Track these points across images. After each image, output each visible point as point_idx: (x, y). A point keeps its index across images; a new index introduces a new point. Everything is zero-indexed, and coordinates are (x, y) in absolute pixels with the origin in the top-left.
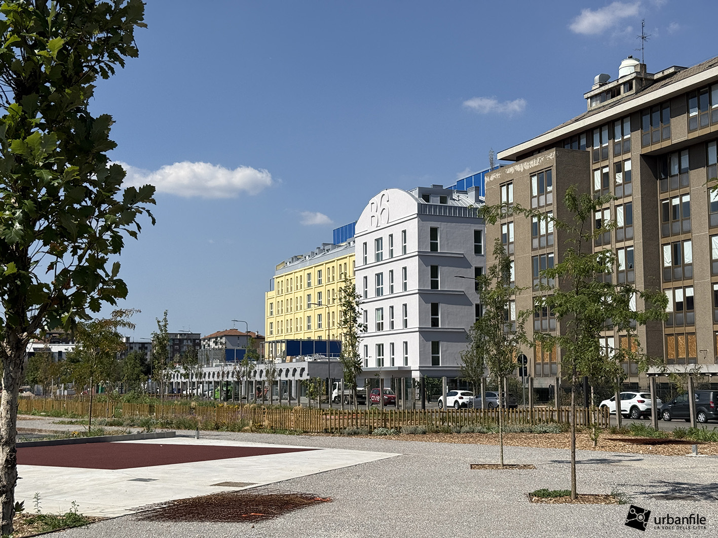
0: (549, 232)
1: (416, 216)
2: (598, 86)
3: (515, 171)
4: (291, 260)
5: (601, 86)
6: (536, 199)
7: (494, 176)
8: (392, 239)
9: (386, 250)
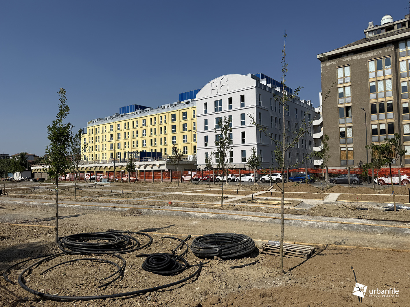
0: (387, 90)
1: (255, 87)
2: (373, 27)
3: (352, 60)
4: (96, 120)
6: (374, 73)
7: (330, 64)
8: (230, 100)
9: (225, 105)
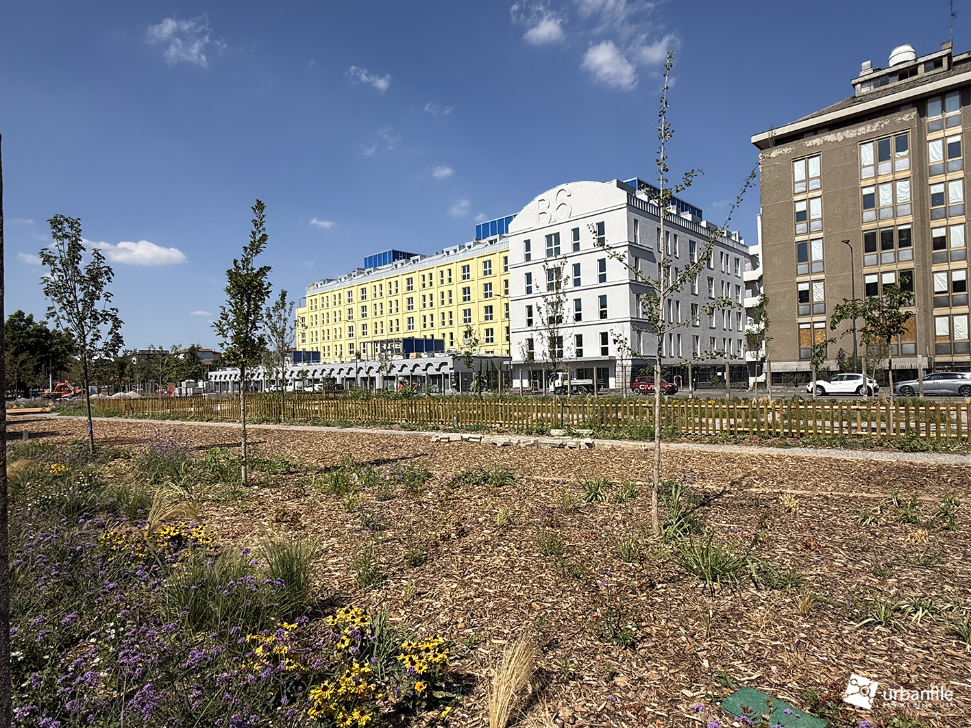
0: (898, 202)
1: (626, 205)
2: (870, 72)
3: (825, 142)
4: (322, 282)
5: (874, 71)
6: (872, 168)
7: (779, 152)
8: (576, 232)
9: (566, 245)
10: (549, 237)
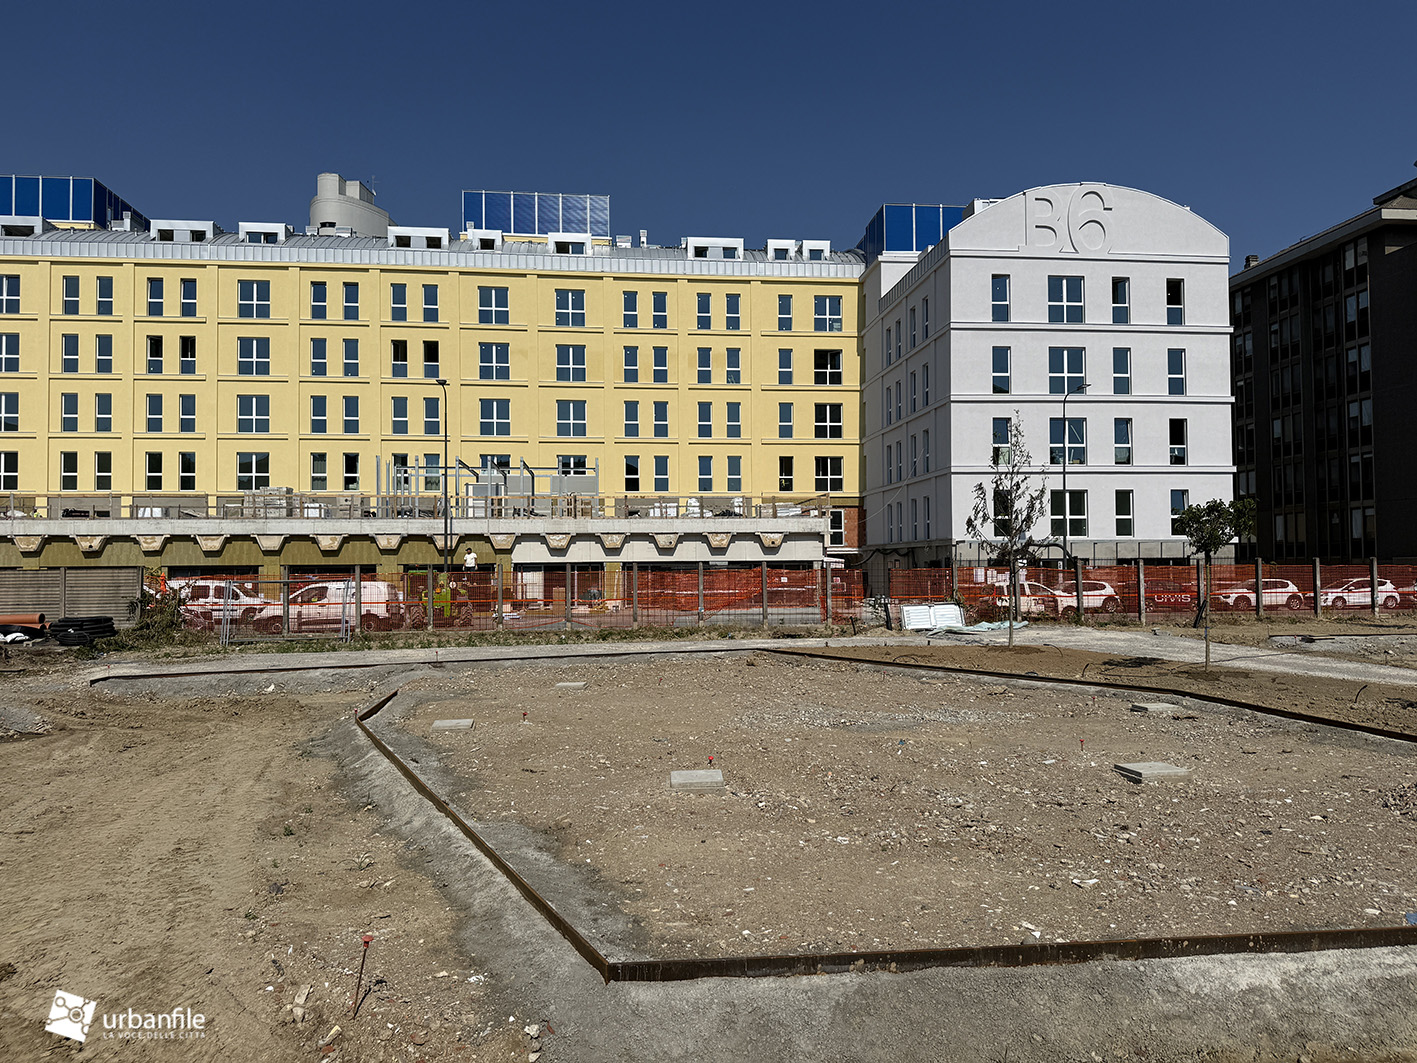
1: (1226, 260)
8: (1119, 287)
9: (1098, 304)
10: (1054, 283)
